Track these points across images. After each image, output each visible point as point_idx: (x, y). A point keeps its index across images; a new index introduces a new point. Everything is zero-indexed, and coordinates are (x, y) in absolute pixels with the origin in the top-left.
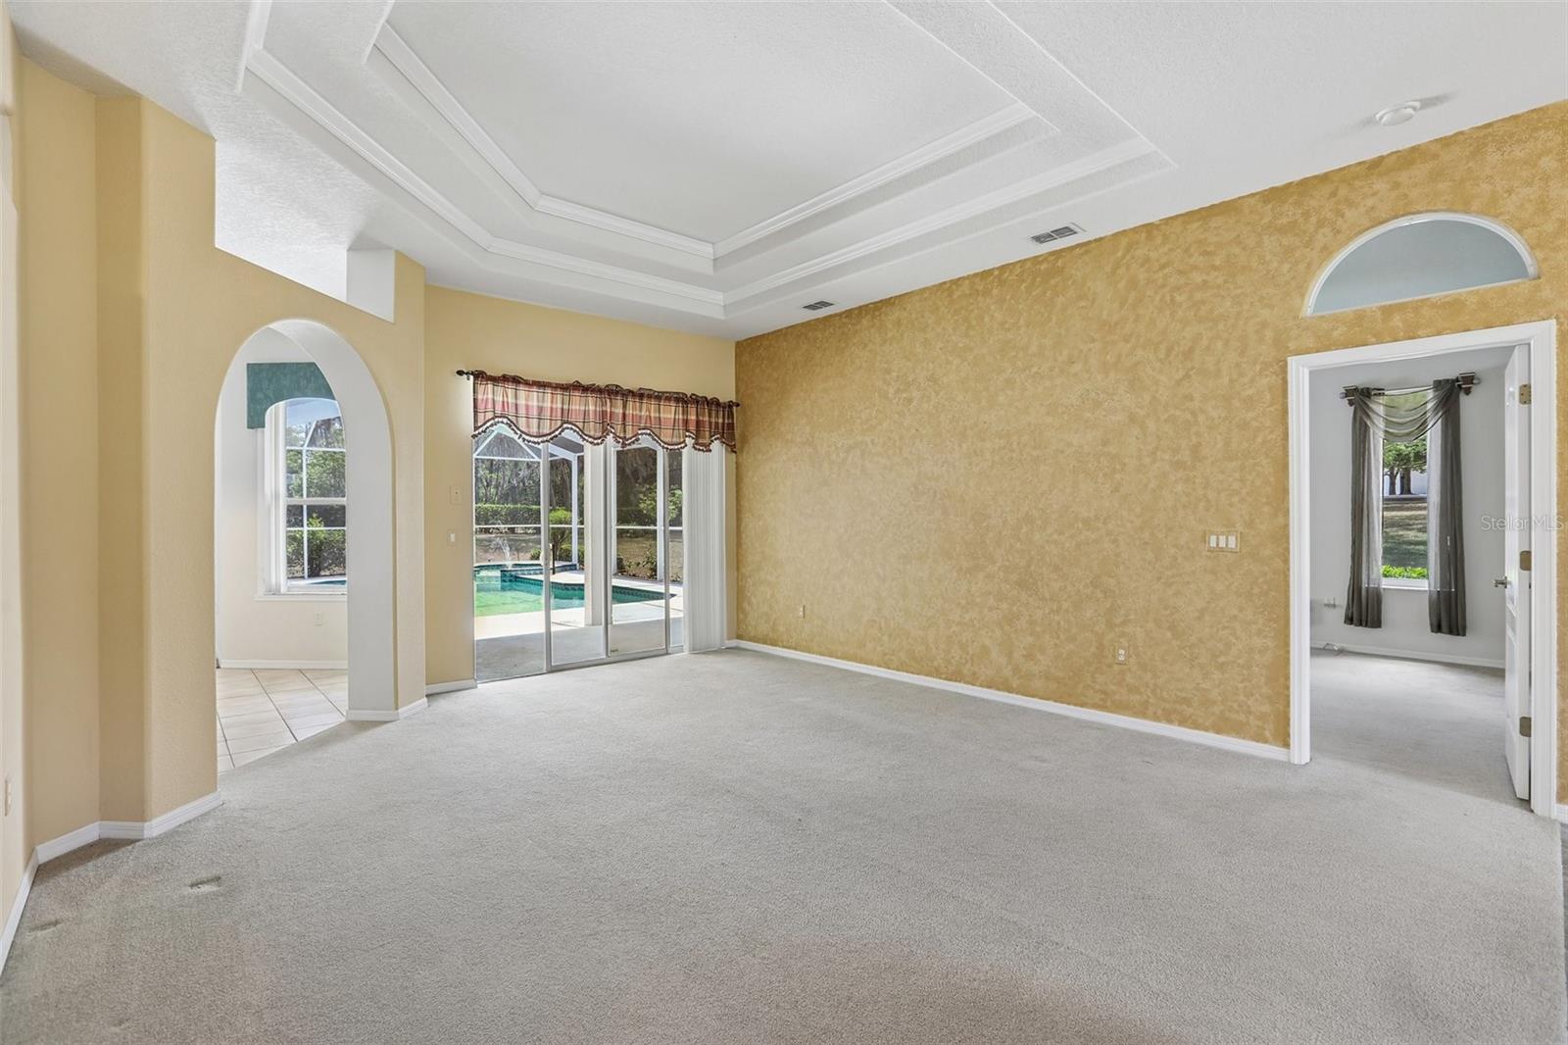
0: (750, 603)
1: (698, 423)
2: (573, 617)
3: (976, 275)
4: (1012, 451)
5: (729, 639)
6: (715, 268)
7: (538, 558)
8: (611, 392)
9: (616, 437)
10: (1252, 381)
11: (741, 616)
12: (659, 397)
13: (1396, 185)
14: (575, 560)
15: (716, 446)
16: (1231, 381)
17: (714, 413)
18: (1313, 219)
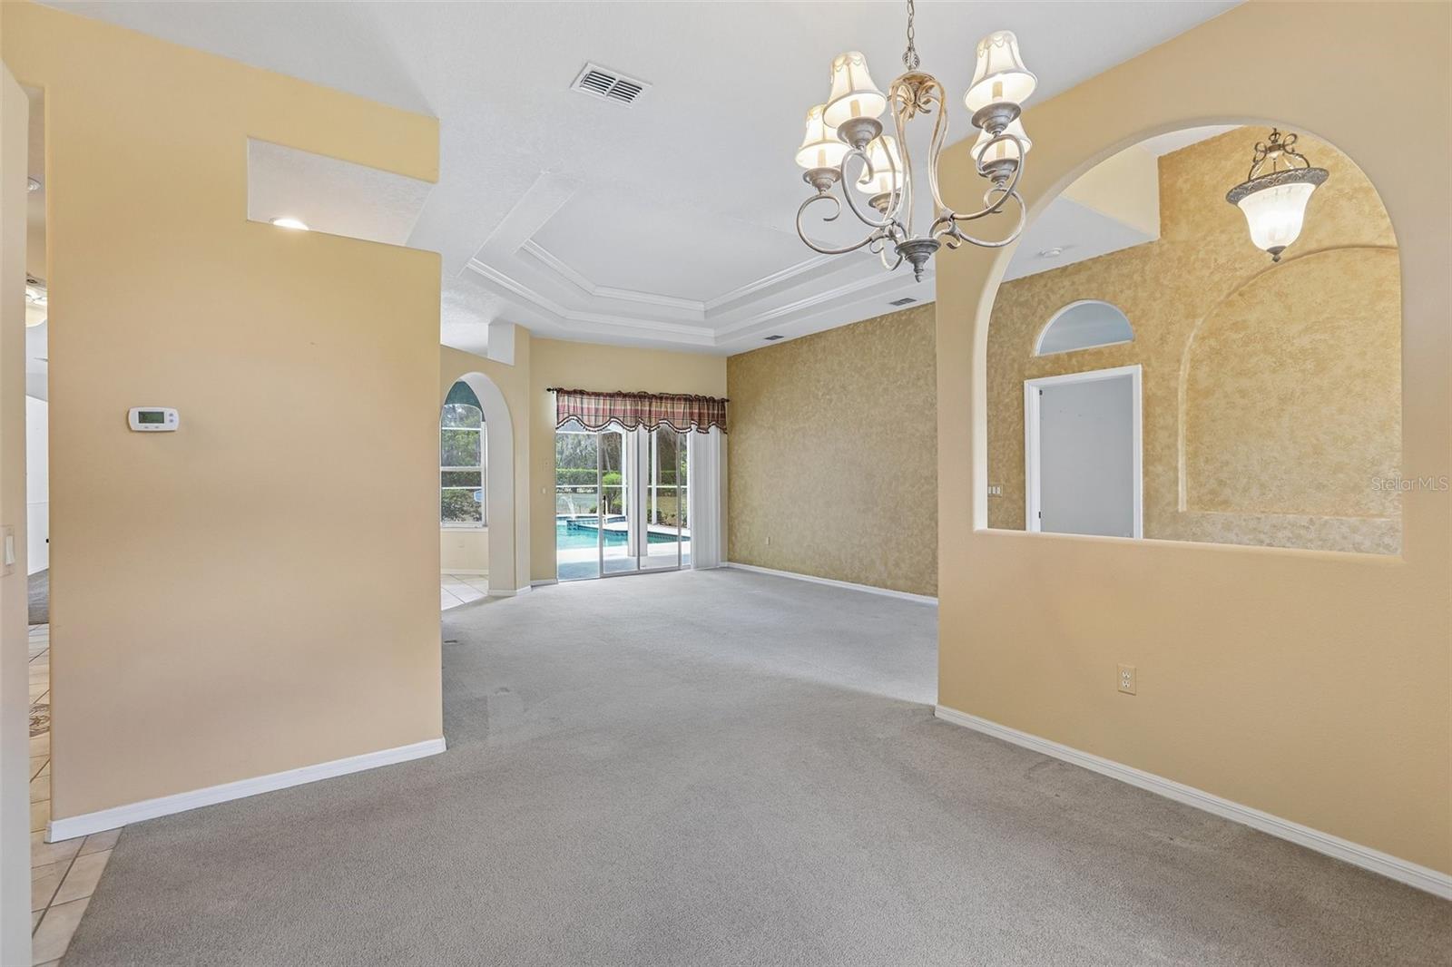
0: (736, 537)
1: (700, 415)
2: (619, 552)
3: (867, 321)
4: (887, 434)
5: (722, 561)
6: (706, 317)
7: (595, 512)
8: (641, 396)
9: (644, 425)
10: (1008, 394)
11: (731, 546)
12: (673, 398)
13: (1073, 283)
14: (624, 514)
15: (713, 429)
16: (999, 393)
17: (711, 407)
18: (1036, 299)
